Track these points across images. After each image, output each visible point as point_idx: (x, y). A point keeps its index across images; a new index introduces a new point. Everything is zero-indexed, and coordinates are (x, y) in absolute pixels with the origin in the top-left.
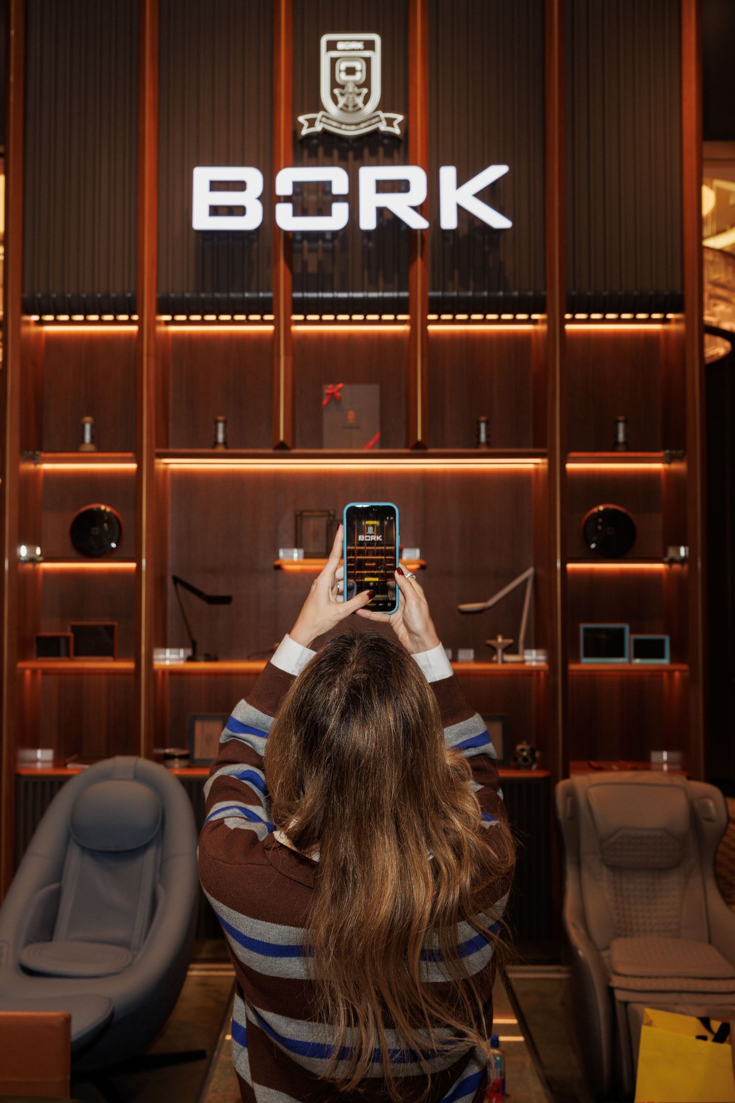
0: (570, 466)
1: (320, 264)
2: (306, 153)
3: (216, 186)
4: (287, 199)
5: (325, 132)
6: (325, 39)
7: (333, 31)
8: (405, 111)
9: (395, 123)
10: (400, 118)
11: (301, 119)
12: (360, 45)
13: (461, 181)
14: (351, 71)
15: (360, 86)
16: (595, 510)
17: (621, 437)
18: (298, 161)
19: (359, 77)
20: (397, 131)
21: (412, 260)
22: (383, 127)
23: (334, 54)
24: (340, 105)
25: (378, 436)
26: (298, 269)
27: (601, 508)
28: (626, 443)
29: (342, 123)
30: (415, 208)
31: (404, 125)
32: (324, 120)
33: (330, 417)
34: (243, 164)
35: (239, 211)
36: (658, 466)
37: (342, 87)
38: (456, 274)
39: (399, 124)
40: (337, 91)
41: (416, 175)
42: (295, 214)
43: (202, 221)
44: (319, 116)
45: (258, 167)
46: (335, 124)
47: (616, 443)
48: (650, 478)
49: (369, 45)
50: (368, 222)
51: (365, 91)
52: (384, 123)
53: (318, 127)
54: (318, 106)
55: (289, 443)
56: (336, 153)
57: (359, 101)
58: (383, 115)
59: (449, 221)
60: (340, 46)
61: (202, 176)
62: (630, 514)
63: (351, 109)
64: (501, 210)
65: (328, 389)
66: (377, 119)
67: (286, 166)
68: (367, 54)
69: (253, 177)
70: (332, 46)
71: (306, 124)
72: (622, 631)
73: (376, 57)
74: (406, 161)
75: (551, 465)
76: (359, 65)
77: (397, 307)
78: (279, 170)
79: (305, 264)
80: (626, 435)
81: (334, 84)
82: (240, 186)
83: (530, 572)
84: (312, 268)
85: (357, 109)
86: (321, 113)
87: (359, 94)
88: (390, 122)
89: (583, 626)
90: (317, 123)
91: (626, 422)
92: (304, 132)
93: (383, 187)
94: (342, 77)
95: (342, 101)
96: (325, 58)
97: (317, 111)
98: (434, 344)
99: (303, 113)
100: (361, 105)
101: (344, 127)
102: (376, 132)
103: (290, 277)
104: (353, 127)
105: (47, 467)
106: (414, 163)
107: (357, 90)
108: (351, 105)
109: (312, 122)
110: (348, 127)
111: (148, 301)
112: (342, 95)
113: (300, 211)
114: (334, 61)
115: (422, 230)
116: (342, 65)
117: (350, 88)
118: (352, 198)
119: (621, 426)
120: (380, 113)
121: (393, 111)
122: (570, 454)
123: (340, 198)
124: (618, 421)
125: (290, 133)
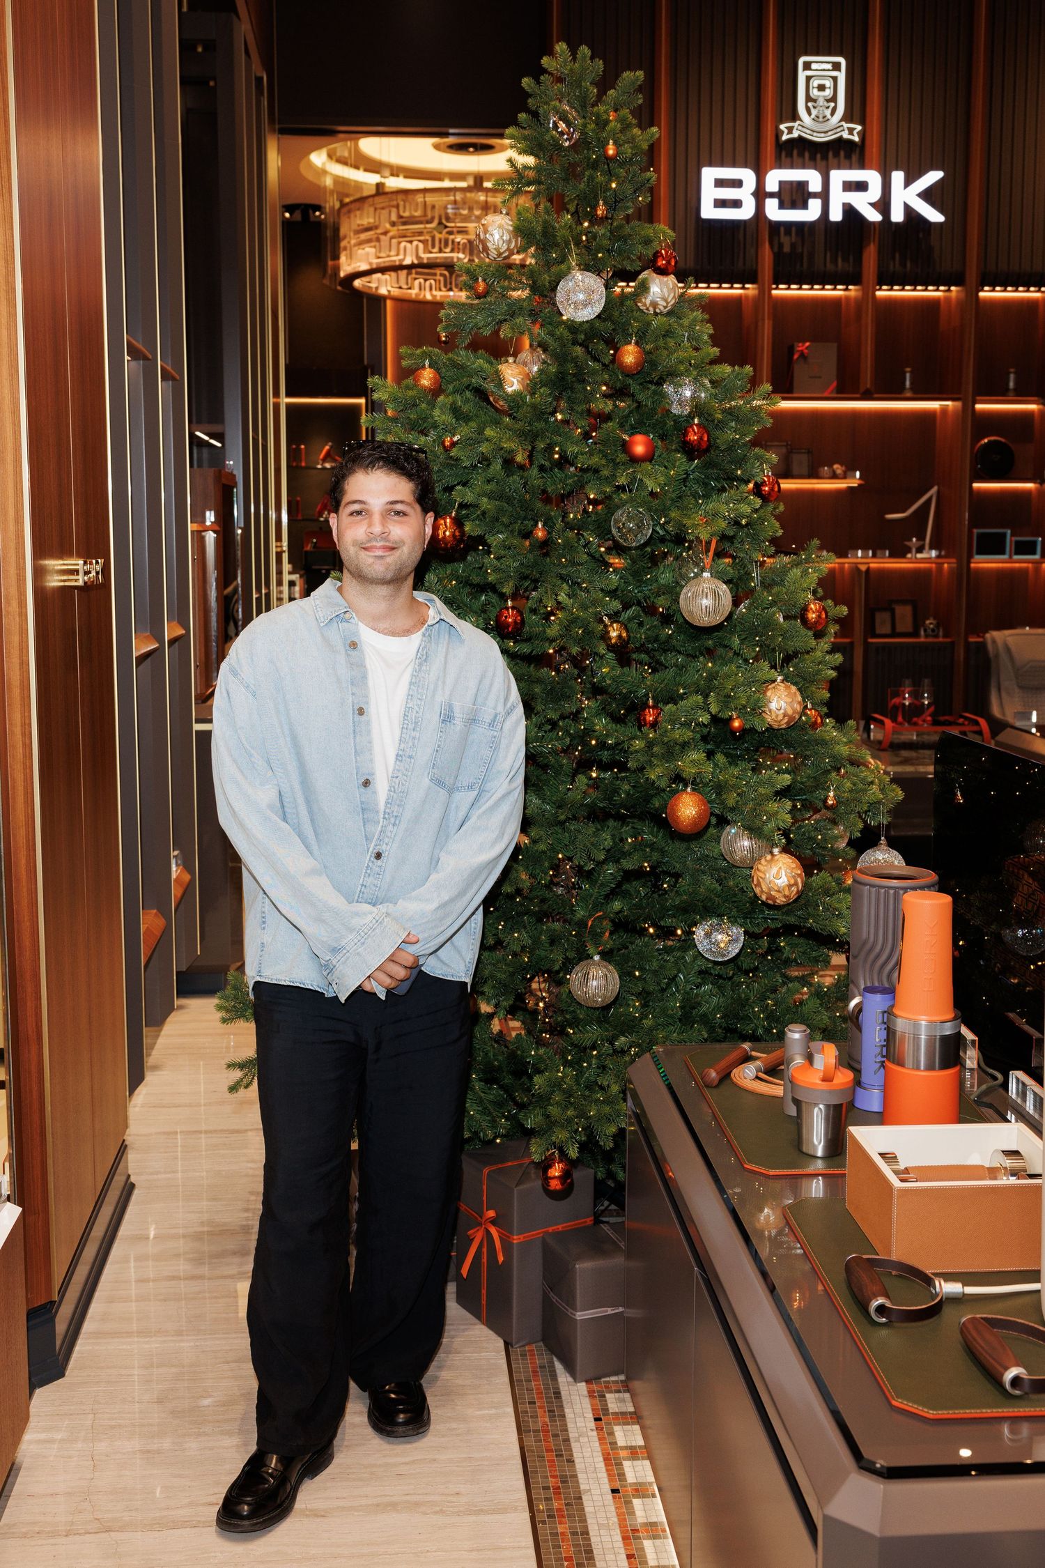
0: (977, 407)
1: (793, 246)
2: (786, 155)
3: (720, 183)
4: (774, 195)
5: (800, 138)
6: (802, 60)
7: (806, 54)
8: (862, 122)
9: (855, 132)
10: (859, 128)
11: (782, 127)
12: (829, 66)
13: (908, 183)
14: (821, 88)
15: (828, 101)
16: (982, 442)
17: (1011, 385)
18: (781, 164)
19: (828, 93)
20: (856, 138)
21: (864, 244)
22: (846, 135)
23: (809, 73)
24: (813, 116)
25: (835, 384)
26: (776, 249)
27: (986, 441)
28: (1015, 390)
29: (814, 131)
30: (871, 204)
31: (863, 135)
32: (800, 128)
33: (800, 371)
34: (734, 164)
36: (1033, 407)
37: (815, 101)
38: (897, 256)
39: (859, 133)
40: (810, 104)
41: (872, 177)
42: (780, 207)
43: (708, 211)
44: (796, 124)
45: (750, 167)
46: (808, 132)
47: (1007, 389)
48: (1026, 416)
49: (836, 67)
50: (836, 215)
51: (832, 105)
52: (847, 132)
53: (795, 134)
54: (795, 117)
56: (807, 155)
57: (828, 113)
58: (846, 125)
59: (897, 216)
60: (814, 66)
61: (709, 174)
62: (1010, 445)
63: (821, 119)
64: (937, 207)
65: (799, 347)
66: (841, 129)
67: (772, 168)
68: (834, 73)
69: (747, 176)
70: (807, 66)
71: (786, 131)
72: (1004, 535)
73: (842, 76)
74: (862, 166)
75: (964, 406)
76: (828, 83)
77: (850, 279)
78: (767, 171)
79: (783, 245)
80: (1016, 383)
81: (809, 98)
82: (737, 184)
83: (935, 490)
84: (787, 249)
85: (826, 120)
86: (798, 122)
87: (828, 108)
88: (851, 131)
89: (976, 531)
90: (794, 131)
91: (1015, 373)
92: (784, 137)
93: (849, 186)
94: (815, 93)
95: (814, 112)
96: (802, 76)
97: (794, 121)
98: (882, 306)
99: (782, 122)
100: (829, 116)
101: (815, 134)
102: (840, 139)
103: (772, 255)
104: (823, 135)
106: (871, 168)
107: (826, 104)
108: (821, 116)
109: (790, 130)
110: (818, 135)
112: (814, 107)
113: (784, 205)
114: (808, 79)
115: (874, 223)
116: (815, 83)
117: (821, 102)
118: (824, 195)
119: (1012, 376)
120: (843, 123)
121: (851, 121)
122: (978, 398)
123: (815, 195)
124: (1009, 373)
125: (774, 139)
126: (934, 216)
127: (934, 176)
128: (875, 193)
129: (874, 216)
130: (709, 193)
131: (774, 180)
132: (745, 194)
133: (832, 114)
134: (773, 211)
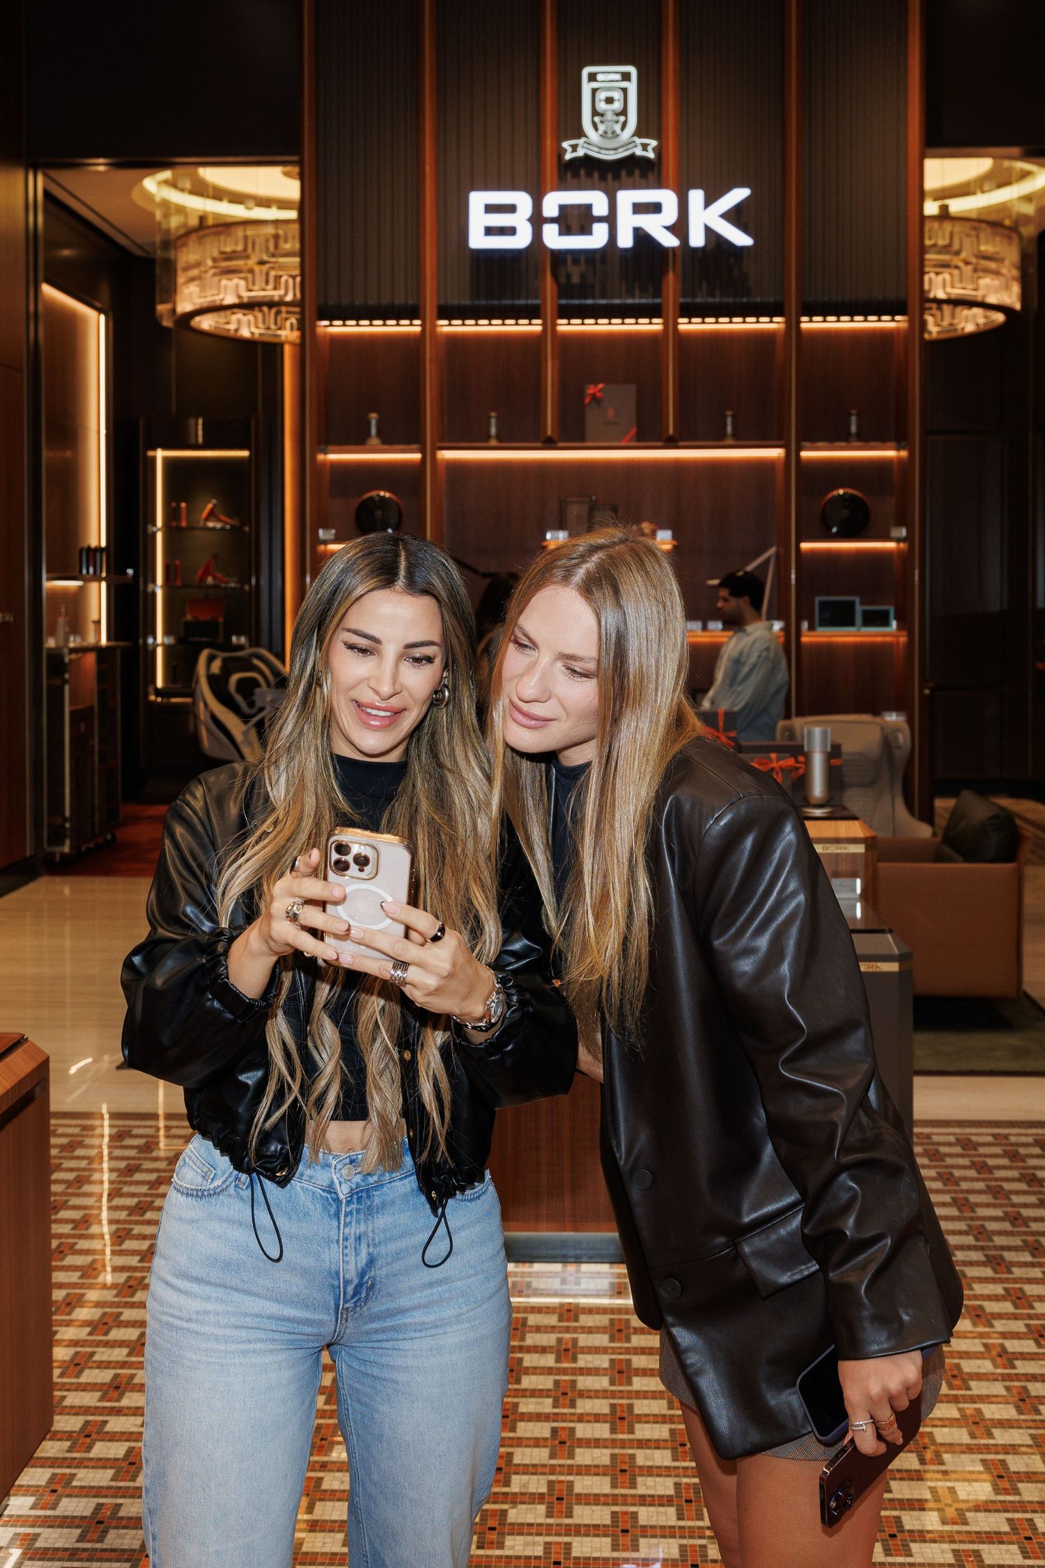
0: (805, 454)
1: (583, 276)
2: (569, 175)
3: (490, 209)
4: (552, 220)
5: (587, 157)
6: (586, 71)
7: (593, 63)
8: (658, 137)
9: (650, 148)
10: (654, 143)
11: (566, 145)
12: (618, 77)
13: (708, 202)
14: (609, 100)
15: (618, 114)
16: (835, 493)
17: (853, 428)
18: (562, 186)
19: (617, 106)
20: (651, 155)
21: (663, 272)
22: (639, 152)
23: (594, 85)
24: (600, 132)
25: (634, 430)
26: (563, 280)
27: (841, 492)
28: (858, 433)
29: (601, 148)
30: (667, 228)
31: (659, 151)
32: (586, 145)
33: (592, 416)
34: (513, 187)
35: (510, 231)
36: (891, 454)
37: (602, 115)
38: (704, 283)
39: (654, 149)
41: (667, 198)
42: (561, 234)
43: (478, 240)
44: (581, 141)
45: (526, 190)
46: (596, 149)
47: (850, 433)
48: (883, 464)
49: (626, 77)
50: (625, 240)
51: (622, 119)
52: (640, 148)
53: (580, 153)
54: (580, 133)
55: (556, 437)
56: (596, 175)
57: (618, 128)
58: (638, 141)
59: (697, 239)
60: (599, 77)
61: (478, 200)
62: (865, 498)
63: (610, 135)
64: (745, 228)
65: (591, 390)
66: (633, 145)
67: (552, 190)
68: (624, 84)
69: (523, 201)
70: (592, 77)
71: (569, 149)
72: (852, 604)
73: (632, 87)
74: (659, 185)
75: (787, 454)
76: (617, 95)
77: (652, 312)
78: (545, 194)
79: (569, 276)
80: (859, 427)
81: (595, 113)
82: (511, 209)
83: (773, 550)
84: (576, 280)
85: (615, 135)
86: (584, 139)
87: (617, 122)
88: (645, 147)
89: (818, 599)
90: (579, 149)
91: (857, 415)
92: (568, 156)
93: (639, 208)
94: (602, 106)
95: (602, 128)
96: (586, 88)
97: (579, 138)
98: (685, 341)
99: (566, 139)
100: (619, 131)
101: (603, 151)
102: (633, 156)
103: (555, 287)
104: (612, 152)
105: (332, 457)
106: (666, 187)
107: (615, 118)
108: (610, 132)
109: (574, 148)
110: (607, 152)
111: (430, 308)
112: (602, 122)
113: (566, 230)
114: (594, 91)
115: (673, 249)
116: (602, 95)
117: (609, 116)
118: (611, 219)
119: (854, 419)
120: (636, 139)
121: (647, 136)
122: (804, 444)
123: (600, 219)
124: (850, 415)
125: (555, 157)
126: (741, 239)
127: (738, 195)
128: (670, 214)
129: (669, 241)
130: (478, 220)
131: (553, 203)
132: (521, 220)
133: (623, 128)
134: (553, 238)
